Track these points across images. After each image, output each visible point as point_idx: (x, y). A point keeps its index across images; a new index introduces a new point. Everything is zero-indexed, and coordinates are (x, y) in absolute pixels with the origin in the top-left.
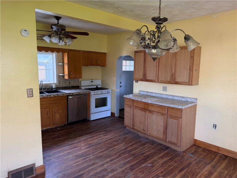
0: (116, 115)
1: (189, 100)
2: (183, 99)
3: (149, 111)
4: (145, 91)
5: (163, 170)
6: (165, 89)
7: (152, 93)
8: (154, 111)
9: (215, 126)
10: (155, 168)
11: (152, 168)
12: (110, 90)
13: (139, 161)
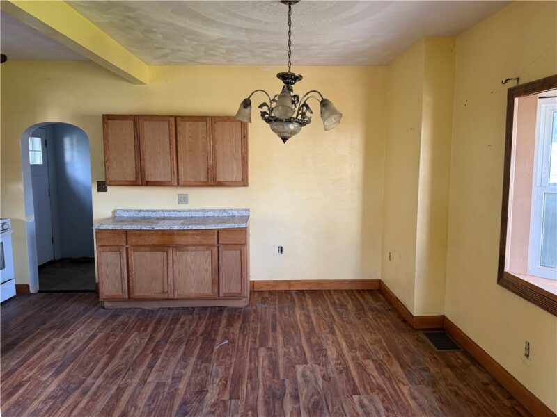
0: (32, 290)
1: (236, 214)
2: (225, 215)
3: (176, 247)
4: (131, 211)
5: (251, 339)
6: (183, 199)
7: (153, 211)
8: (188, 245)
9: (281, 249)
10: (238, 342)
11: (234, 343)
12: (9, 220)
13: (202, 345)
